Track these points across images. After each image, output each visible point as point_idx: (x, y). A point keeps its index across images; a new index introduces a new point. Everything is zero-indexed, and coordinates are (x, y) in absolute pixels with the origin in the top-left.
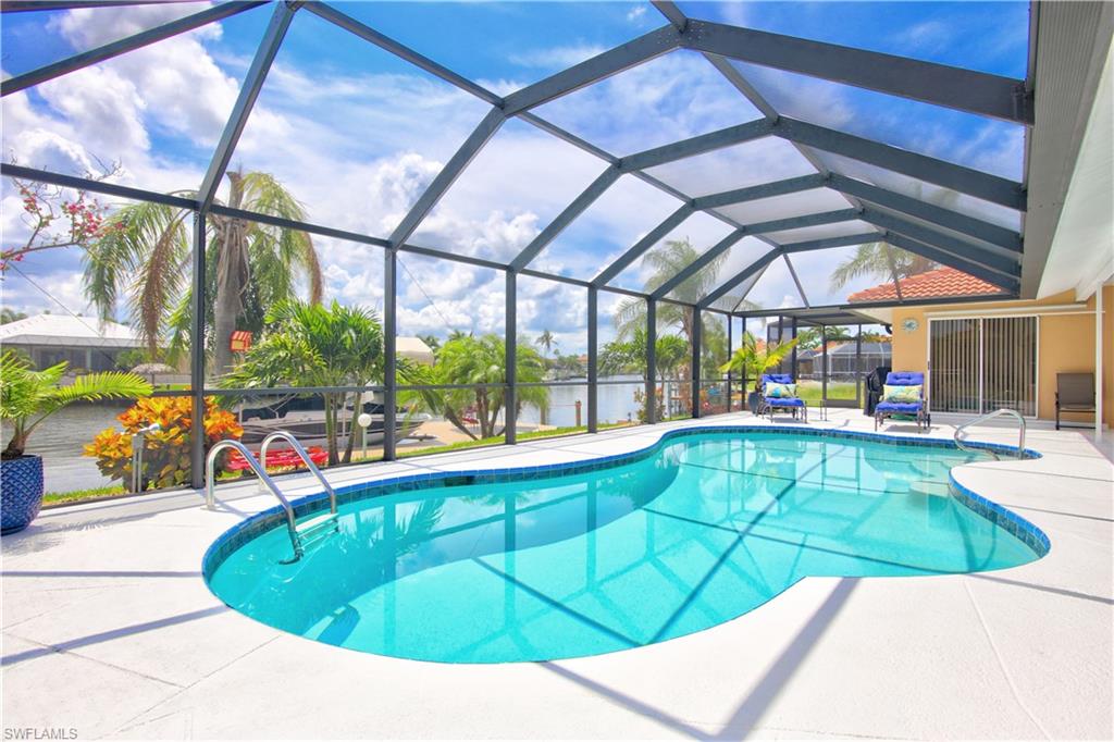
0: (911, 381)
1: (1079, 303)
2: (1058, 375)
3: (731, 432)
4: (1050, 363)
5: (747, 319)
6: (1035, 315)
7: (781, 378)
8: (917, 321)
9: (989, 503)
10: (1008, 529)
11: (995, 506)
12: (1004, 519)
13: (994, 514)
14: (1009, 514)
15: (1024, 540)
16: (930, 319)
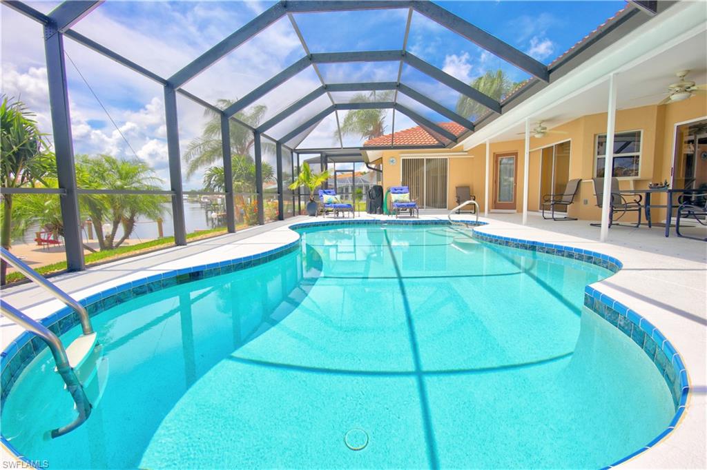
0: (403, 191)
1: (466, 152)
2: (457, 188)
3: (317, 226)
4: (454, 181)
5: (300, 155)
6: (446, 157)
7: (330, 192)
8: (396, 158)
9: (528, 242)
10: (547, 252)
11: (534, 242)
12: (542, 248)
13: (533, 247)
14: (547, 245)
15: (563, 256)
16: (402, 158)
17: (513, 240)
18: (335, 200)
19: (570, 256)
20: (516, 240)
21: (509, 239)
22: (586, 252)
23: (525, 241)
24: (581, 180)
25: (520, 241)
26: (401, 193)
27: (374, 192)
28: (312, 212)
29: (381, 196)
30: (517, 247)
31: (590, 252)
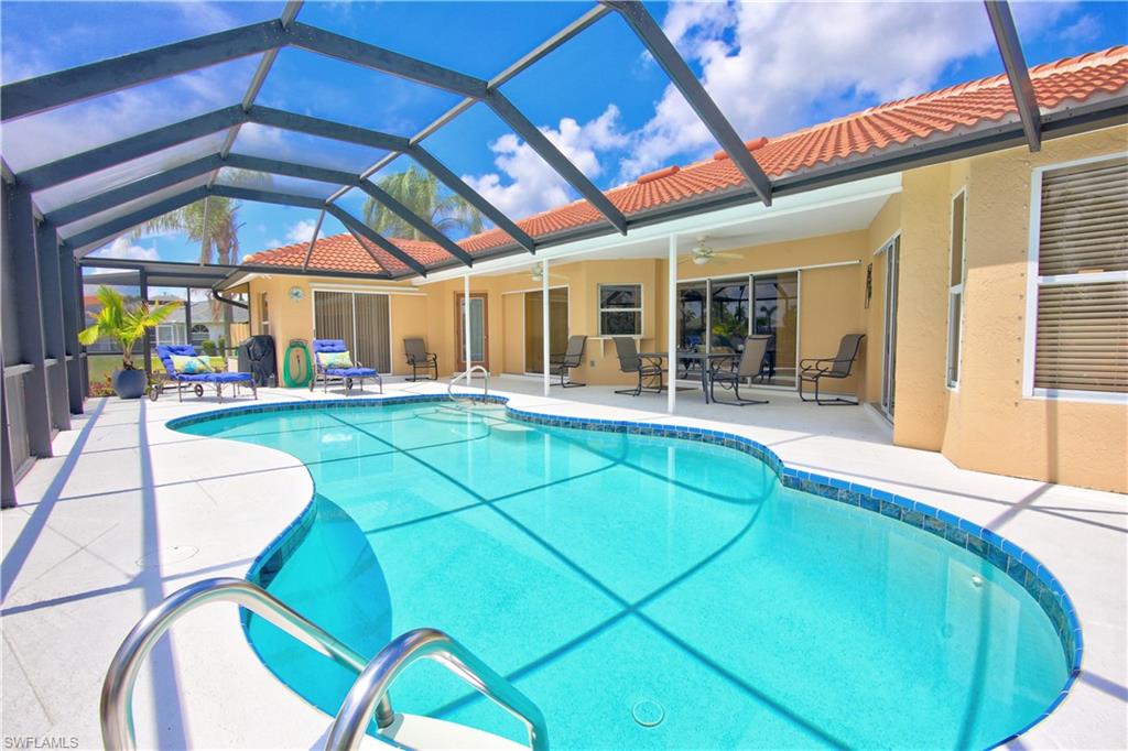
0: (329, 348)
1: (416, 287)
6: (387, 294)
8: (303, 290)
9: (615, 422)
10: (642, 433)
11: (623, 423)
12: (635, 429)
13: (622, 428)
14: (641, 424)
15: (663, 435)
16: (314, 290)
17: (592, 421)
18: (201, 366)
19: (672, 435)
20: (598, 421)
21: (587, 420)
22: (691, 429)
23: (610, 422)
24: (586, 337)
25: (603, 422)
26: (334, 351)
27: (257, 347)
28: (128, 391)
29: (271, 354)
30: (601, 430)
31: (698, 430)
